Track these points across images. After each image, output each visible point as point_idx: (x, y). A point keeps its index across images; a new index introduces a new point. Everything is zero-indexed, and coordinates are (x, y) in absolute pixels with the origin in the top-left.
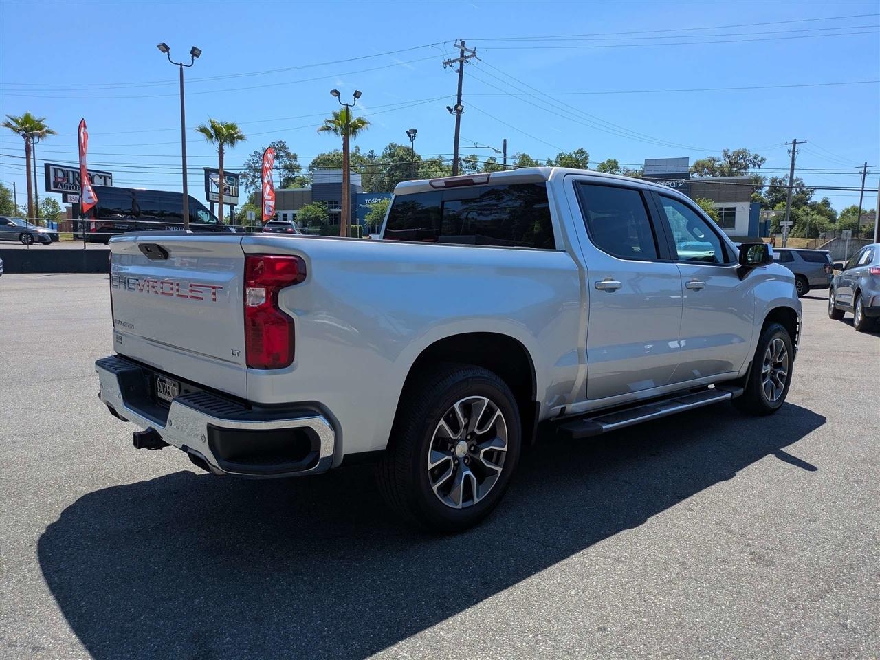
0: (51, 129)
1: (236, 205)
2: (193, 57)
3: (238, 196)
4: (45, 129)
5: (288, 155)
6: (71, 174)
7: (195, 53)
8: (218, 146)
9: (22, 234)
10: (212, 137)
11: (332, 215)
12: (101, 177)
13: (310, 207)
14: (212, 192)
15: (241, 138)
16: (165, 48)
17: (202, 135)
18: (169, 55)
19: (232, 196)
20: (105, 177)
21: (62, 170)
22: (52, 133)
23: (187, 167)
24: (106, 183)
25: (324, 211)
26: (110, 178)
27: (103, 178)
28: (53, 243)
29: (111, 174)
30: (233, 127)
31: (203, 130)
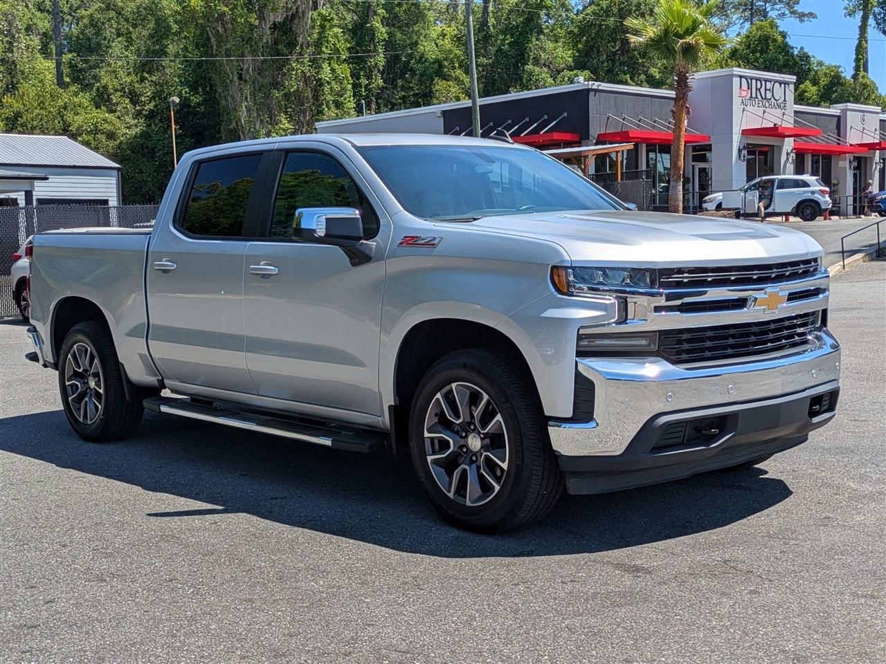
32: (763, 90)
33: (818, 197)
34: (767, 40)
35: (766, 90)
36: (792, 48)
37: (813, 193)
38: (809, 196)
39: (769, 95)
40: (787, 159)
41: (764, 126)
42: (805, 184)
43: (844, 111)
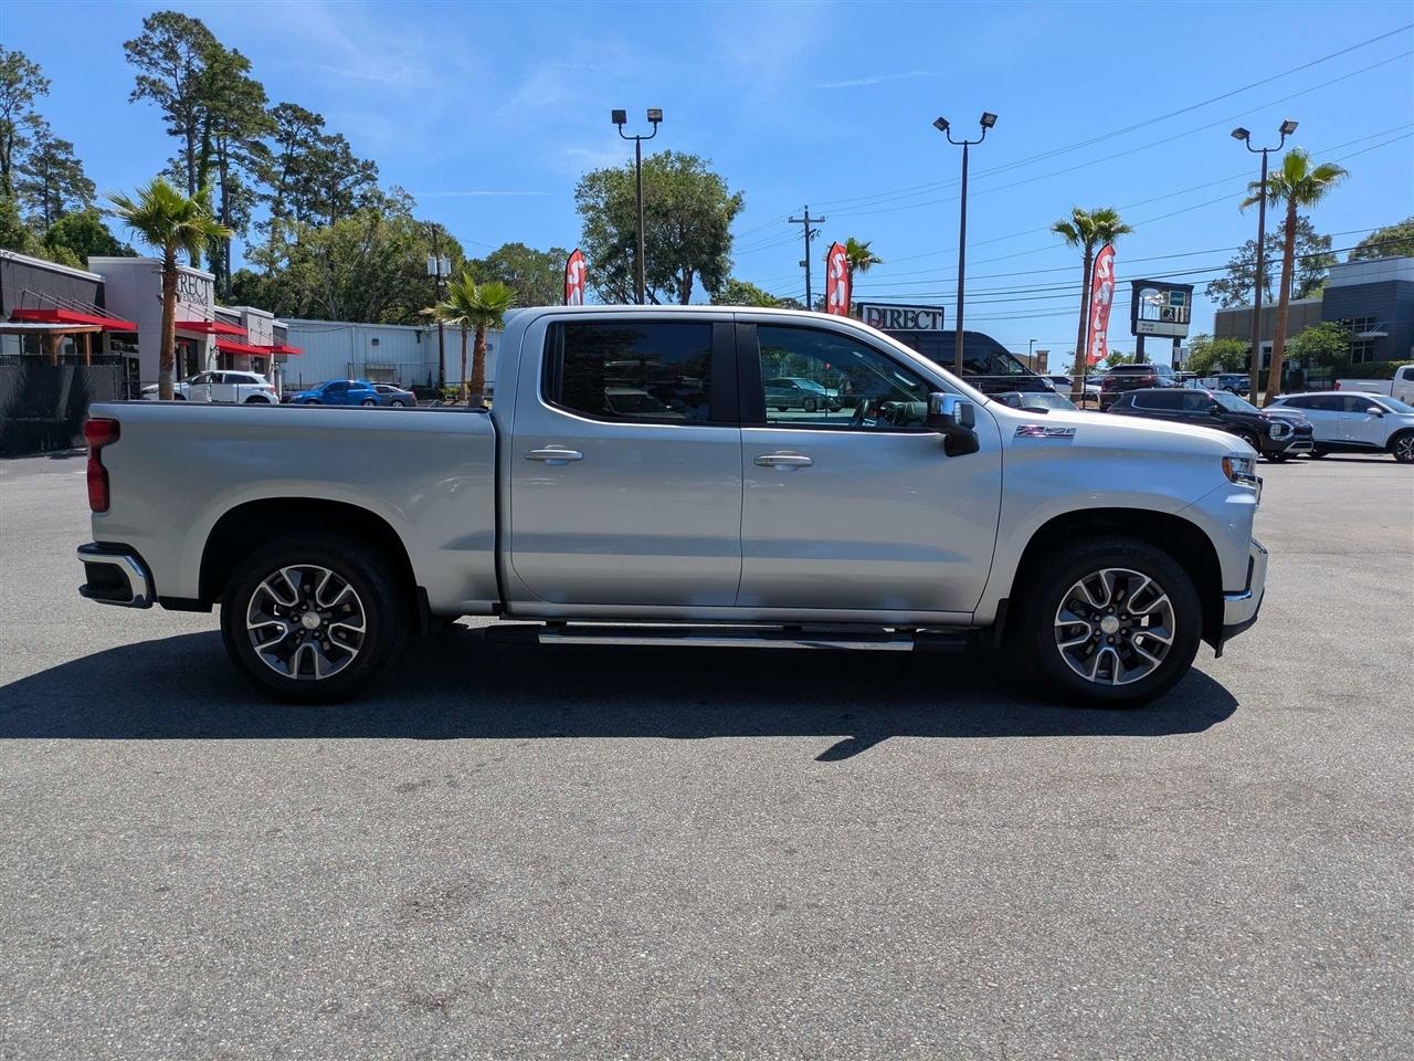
0: (876, 255)
1: (1185, 337)
2: (984, 128)
3: (1189, 323)
4: (870, 258)
5: (1312, 239)
6: (889, 313)
7: (987, 121)
8: (1084, 249)
9: (805, 399)
10: (1074, 237)
11: (1356, 344)
12: (928, 314)
13: (1315, 332)
14: (1142, 319)
15: (1123, 230)
16: (942, 124)
17: (1062, 237)
18: (948, 133)
19: (1179, 322)
20: (934, 314)
21: (877, 309)
22: (879, 262)
23: (965, 293)
24: (934, 327)
25: (1341, 339)
26: (942, 315)
27: (931, 316)
28: (842, 410)
29: (942, 308)
30: (1108, 216)
31: (1063, 228)
32: (187, 284)
33: (266, 394)
34: (90, 231)
35: (190, 284)
36: (119, 243)
37: (262, 389)
38: (258, 392)
39: (193, 291)
40: (211, 355)
41: (190, 320)
42: (253, 381)
43: (245, 314)
